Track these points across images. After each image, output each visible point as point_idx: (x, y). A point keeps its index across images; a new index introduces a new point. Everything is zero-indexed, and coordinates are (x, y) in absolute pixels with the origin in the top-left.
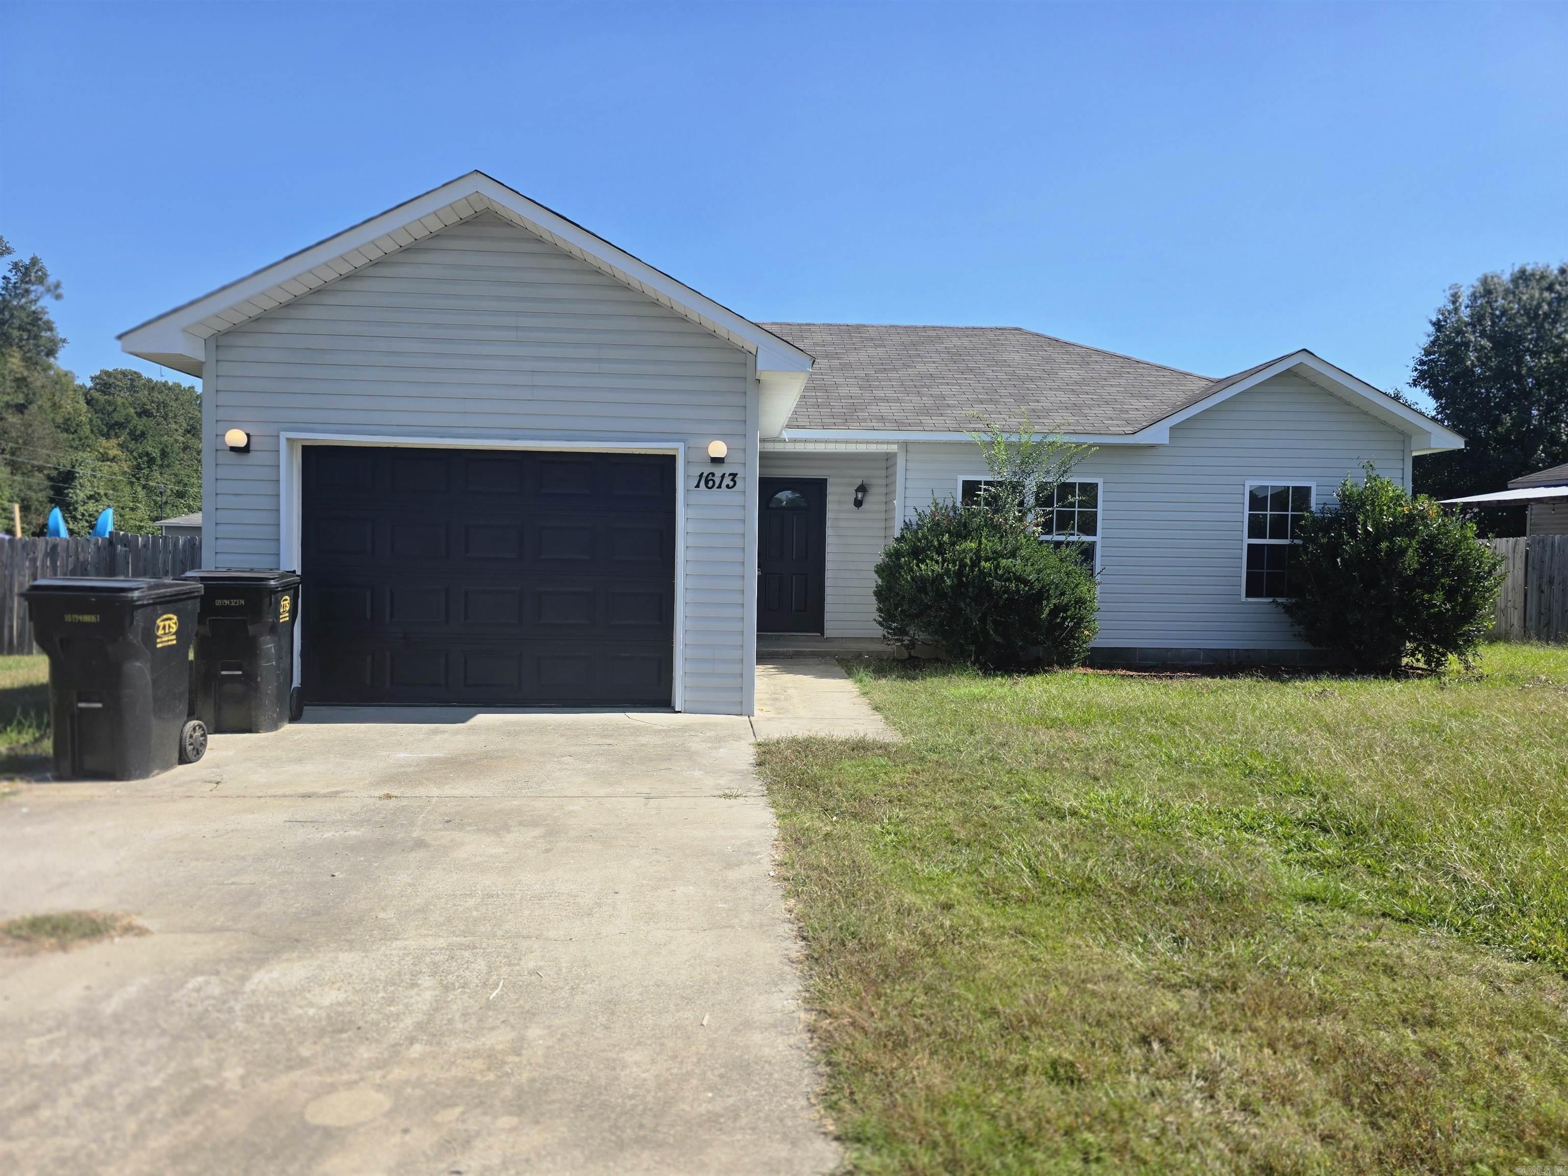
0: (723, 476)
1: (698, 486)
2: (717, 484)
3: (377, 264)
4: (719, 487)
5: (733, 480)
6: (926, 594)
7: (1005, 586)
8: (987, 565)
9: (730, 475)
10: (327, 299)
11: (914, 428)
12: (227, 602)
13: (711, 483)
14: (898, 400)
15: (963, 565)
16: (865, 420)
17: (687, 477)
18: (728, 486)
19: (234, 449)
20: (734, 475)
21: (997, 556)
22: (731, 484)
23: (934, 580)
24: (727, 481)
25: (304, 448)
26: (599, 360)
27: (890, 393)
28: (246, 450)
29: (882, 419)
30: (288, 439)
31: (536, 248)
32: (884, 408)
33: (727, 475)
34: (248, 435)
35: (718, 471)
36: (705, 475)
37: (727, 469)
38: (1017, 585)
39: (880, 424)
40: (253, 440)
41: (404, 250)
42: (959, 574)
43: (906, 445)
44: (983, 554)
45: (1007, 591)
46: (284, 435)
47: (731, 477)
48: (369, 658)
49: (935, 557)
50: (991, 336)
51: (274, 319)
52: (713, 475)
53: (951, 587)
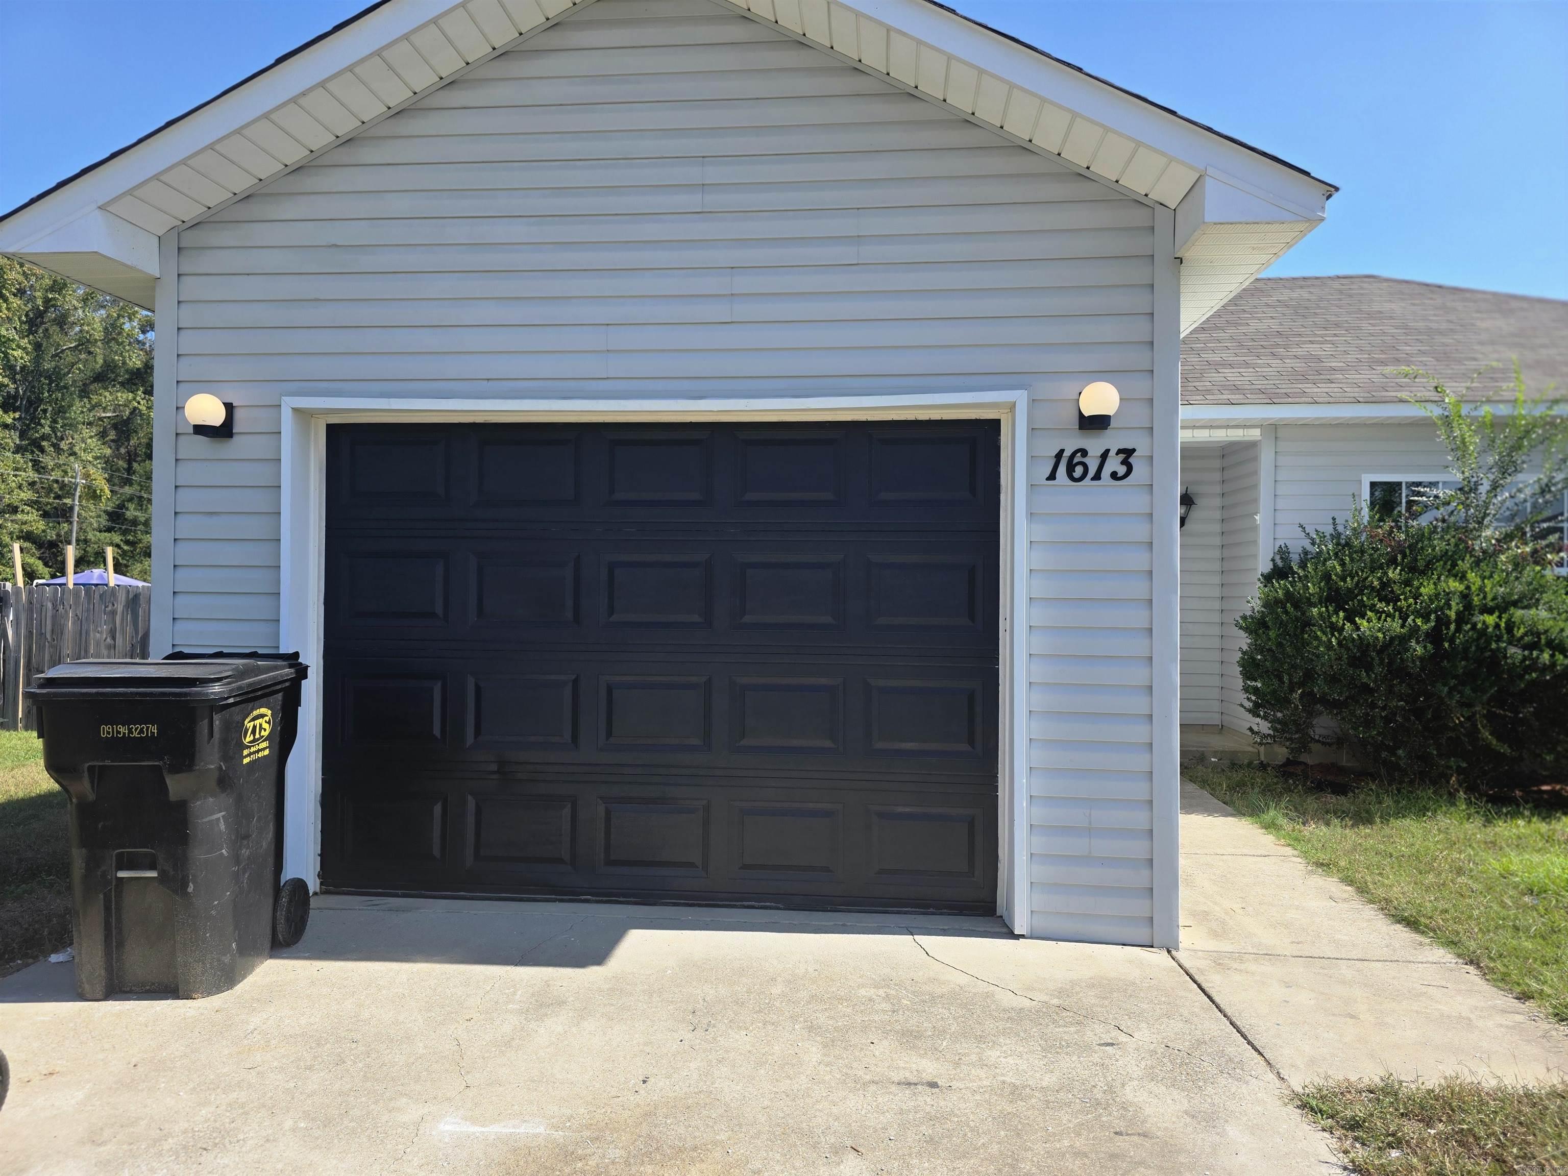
0: (1105, 456)
1: (1052, 477)
2: (1092, 472)
3: (450, 84)
4: (1097, 477)
5: (1125, 462)
6: (1369, 668)
7: (1530, 658)
8: (1491, 619)
9: (1119, 452)
10: (368, 154)
11: (1297, 400)
12: (123, 730)
13: (1079, 471)
14: (1247, 364)
15: (1443, 622)
16: (1209, 392)
17: (1032, 458)
18: (1114, 475)
19: (200, 430)
20: (1127, 453)
21: (1503, 606)
22: (1122, 470)
23: (1387, 645)
24: (1114, 464)
25: (332, 430)
26: (858, 239)
27: (1228, 356)
28: (224, 431)
29: (1236, 389)
30: (295, 410)
31: (737, 32)
32: (1230, 374)
33: (1112, 453)
34: (229, 407)
35: (1095, 445)
36: (1067, 454)
37: (1112, 440)
38: (1552, 656)
39: (1237, 396)
40: (238, 415)
41: (502, 55)
42: (1435, 637)
43: (1274, 429)
44: (1476, 600)
45: (1534, 665)
46: (289, 403)
47: (1122, 456)
48: (438, 809)
49: (1380, 606)
50: (1336, 285)
51: (272, 194)
52: (1084, 453)
53: (1421, 659)
